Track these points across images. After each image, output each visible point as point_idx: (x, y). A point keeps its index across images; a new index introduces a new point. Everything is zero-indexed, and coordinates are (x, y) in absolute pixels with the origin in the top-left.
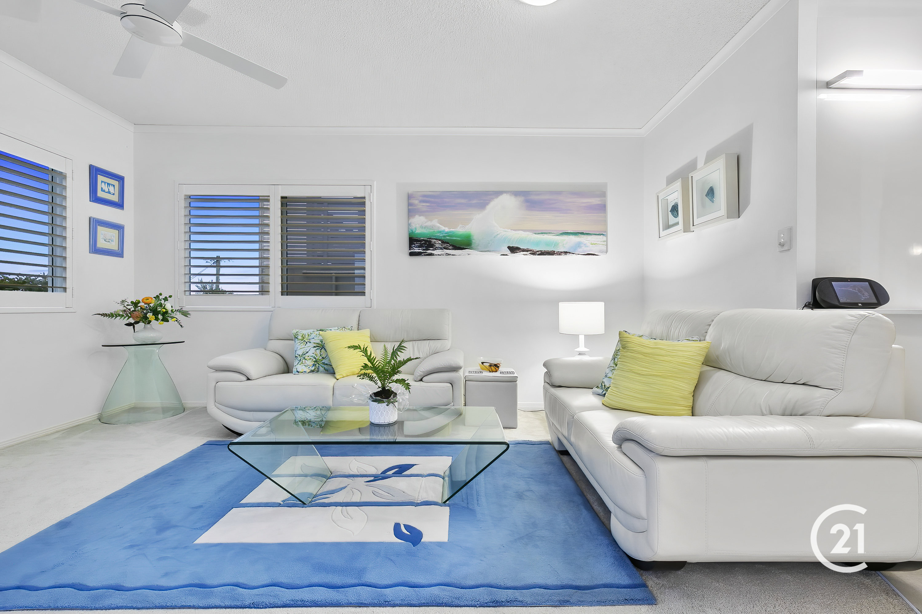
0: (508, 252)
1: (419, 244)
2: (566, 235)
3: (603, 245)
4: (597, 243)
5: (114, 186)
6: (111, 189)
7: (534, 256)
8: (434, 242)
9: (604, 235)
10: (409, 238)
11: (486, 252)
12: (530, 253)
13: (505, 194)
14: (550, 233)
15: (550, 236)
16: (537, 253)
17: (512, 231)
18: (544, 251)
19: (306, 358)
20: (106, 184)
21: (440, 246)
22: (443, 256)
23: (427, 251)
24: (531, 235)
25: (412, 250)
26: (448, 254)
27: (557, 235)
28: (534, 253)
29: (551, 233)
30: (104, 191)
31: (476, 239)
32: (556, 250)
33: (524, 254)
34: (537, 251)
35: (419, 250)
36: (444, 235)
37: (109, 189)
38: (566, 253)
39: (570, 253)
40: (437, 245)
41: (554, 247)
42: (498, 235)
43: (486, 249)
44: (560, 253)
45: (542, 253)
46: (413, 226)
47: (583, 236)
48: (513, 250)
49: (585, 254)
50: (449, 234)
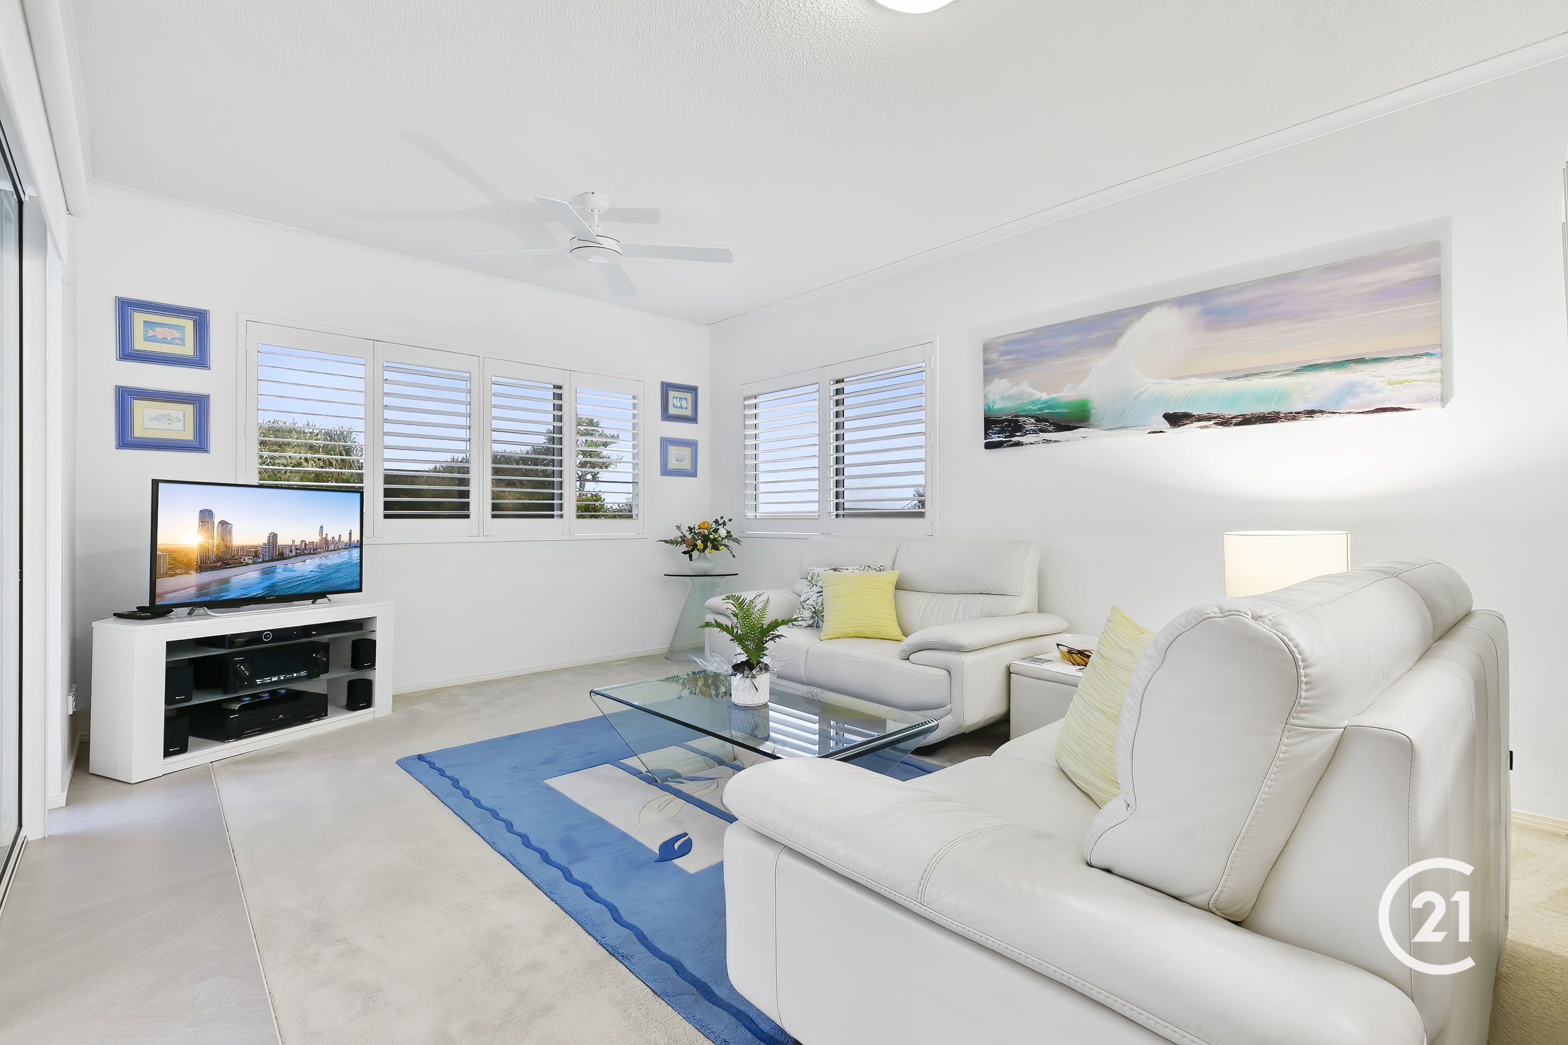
0: (1165, 425)
1: (1000, 427)
2: (1310, 371)
3: (1429, 381)
4: (1408, 378)
5: (686, 399)
6: (684, 404)
7: (1227, 429)
8: (1023, 421)
9: (1431, 355)
10: (985, 419)
11: (1118, 430)
12: (1214, 424)
13: (1158, 308)
14: (1265, 373)
15: (1266, 380)
16: (1234, 421)
17: (1173, 380)
18: (1251, 414)
19: (805, 606)
20: (678, 399)
21: (1033, 428)
22: (1039, 445)
23: (1011, 439)
24: (1219, 384)
25: (989, 438)
26: (1048, 441)
27: (1286, 375)
28: (1225, 422)
29: (1271, 372)
30: (676, 407)
31: (1097, 409)
32: (1283, 409)
33: (1201, 427)
34: (1234, 418)
35: (999, 437)
36: (1040, 406)
37: (681, 404)
38: (1310, 413)
39: (1322, 412)
40: (1028, 427)
41: (1277, 403)
42: (1144, 394)
43: (1119, 425)
44: (1293, 416)
45: (1247, 420)
46: (991, 398)
47: (1361, 367)
48: (1175, 420)
49: (1368, 412)
50: (1049, 404)
